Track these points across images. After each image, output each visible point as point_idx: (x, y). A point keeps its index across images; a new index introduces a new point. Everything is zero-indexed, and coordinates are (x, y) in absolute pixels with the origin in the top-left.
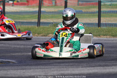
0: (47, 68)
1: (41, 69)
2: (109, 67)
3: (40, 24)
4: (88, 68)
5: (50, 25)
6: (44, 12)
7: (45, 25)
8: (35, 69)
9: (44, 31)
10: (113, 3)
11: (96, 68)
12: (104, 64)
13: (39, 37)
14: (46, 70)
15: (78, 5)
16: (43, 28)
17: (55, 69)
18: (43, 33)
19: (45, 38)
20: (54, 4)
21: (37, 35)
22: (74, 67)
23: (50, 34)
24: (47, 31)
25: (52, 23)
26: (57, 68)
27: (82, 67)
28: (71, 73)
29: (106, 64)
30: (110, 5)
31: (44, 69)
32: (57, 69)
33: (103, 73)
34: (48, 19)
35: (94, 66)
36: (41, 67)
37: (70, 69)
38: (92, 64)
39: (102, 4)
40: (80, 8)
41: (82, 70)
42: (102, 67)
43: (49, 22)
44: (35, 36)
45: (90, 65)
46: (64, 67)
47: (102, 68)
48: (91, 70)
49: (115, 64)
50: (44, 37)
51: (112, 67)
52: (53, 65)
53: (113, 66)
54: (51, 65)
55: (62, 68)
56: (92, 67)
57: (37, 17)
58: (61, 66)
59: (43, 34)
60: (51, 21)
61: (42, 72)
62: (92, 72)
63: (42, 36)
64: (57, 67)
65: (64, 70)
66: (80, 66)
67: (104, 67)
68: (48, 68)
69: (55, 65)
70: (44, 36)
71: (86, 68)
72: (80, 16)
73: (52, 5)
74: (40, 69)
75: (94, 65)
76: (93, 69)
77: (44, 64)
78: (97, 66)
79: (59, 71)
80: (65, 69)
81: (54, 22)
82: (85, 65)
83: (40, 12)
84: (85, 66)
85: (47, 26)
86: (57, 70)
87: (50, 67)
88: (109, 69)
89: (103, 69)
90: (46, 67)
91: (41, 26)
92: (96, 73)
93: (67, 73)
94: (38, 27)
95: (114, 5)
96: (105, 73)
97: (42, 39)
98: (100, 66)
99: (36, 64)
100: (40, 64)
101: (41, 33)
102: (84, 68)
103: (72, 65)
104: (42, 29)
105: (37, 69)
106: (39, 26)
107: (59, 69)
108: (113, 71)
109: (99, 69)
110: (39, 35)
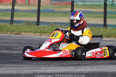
0: (19, 67)
1: (13, 67)
2: (81, 67)
3: (13, 22)
4: (60, 68)
5: (23, 23)
6: (18, 10)
7: (18, 24)
8: (8, 67)
9: (16, 29)
10: (86, 3)
11: (68, 67)
12: (76, 63)
13: (12, 35)
14: (18, 68)
15: (51, 4)
16: (16, 26)
17: (27, 67)
18: (16, 31)
19: (17, 36)
20: (27, 3)
21: (10, 33)
22: (46, 66)
23: (23, 32)
24: (20, 29)
25: (25, 22)
26: (30, 66)
27: (54, 66)
28: (44, 72)
29: (78, 63)
30: (83, 5)
33: (75, 72)
34: (21, 18)
35: (66, 66)
36: (14, 65)
37: (42, 68)
38: (64, 63)
39: (75, 4)
40: (53, 7)
41: (54, 69)
43: (22, 20)
44: (8, 34)
45: (62, 64)
46: (37, 66)
47: (73, 67)
48: (62, 69)
49: (87, 64)
51: (83, 67)
52: (25, 63)
53: (85, 66)
54: (23, 63)
55: (35, 67)
56: (64, 66)
57: (10, 15)
58: (33, 65)
59: (16, 32)
60: (24, 19)
61: (15, 70)
63: (15, 34)
66: (53, 65)
67: (75, 66)
68: (20, 67)
69: (28, 64)
70: (17, 34)
72: (51, 15)
73: (25, 4)
74: (12, 68)
76: (65, 68)
77: (17, 62)
78: (69, 66)
79: (32, 69)
80: (37, 68)
81: (27, 21)
82: (57, 64)
83: (13, 10)
84: (57, 65)
85: (20, 25)
86: (29, 69)
87: (23, 65)
88: (80, 68)
89: (75, 68)
90: (18, 65)
91: (14, 24)
92: (68, 72)
93: (39, 72)
94: (11, 25)
95: (87, 5)
96: (77, 72)
97: (15, 37)
98: (72, 65)
99: (9, 62)
100: (13, 62)
101: (13, 31)
102: (56, 67)
103: (44, 64)
104: (15, 28)
105: (10, 67)
107: (31, 68)
108: (85, 71)
109: (71, 68)
110: (12, 33)
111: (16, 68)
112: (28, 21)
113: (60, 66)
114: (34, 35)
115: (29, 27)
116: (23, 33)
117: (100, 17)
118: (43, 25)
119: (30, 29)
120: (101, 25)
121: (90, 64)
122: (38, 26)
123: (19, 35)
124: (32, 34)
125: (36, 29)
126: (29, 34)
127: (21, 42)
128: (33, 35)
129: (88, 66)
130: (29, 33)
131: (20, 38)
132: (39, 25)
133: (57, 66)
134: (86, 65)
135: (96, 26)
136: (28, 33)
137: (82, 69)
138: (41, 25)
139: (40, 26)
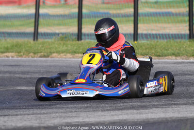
0: (44, 113)
1: (34, 115)
2: (147, 111)
3: (39, 37)
4: (112, 113)
5: (54, 37)
7: (46, 38)
8: (25, 115)
9: (43, 48)
11: (125, 111)
12: (139, 104)
13: (36, 59)
14: (42, 116)
16: (43, 43)
17: (57, 114)
18: (41, 52)
21: (33, 56)
22: (89, 111)
23: (54, 53)
24: (50, 48)
25: (58, 34)
27: (102, 111)
29: (143, 104)
31: (41, 114)
32: (60, 114)
35: (122, 109)
36: (35, 111)
37: (83, 114)
38: (119, 105)
41: (102, 116)
42: (135, 109)
44: (29, 57)
45: (116, 107)
46: (74, 111)
48: (116, 115)
49: (158, 105)
50: (44, 59)
51: (151, 110)
52: (55, 106)
53: (154, 109)
54: (51, 107)
55: (70, 113)
56: (119, 110)
57: (33, 24)
58: (68, 110)
59: (42, 54)
62: (118, 119)
63: (41, 57)
64: (61, 110)
65: (72, 117)
66: (100, 109)
67: (138, 110)
68: (46, 114)
69: (59, 108)
70: (44, 56)
71: (109, 112)
74: (32, 116)
75: (123, 107)
76: (121, 113)
78: (127, 109)
79: (64, 118)
80: (74, 114)
81: (61, 33)
82: (107, 107)
84: (109, 108)
85: (50, 40)
86: (61, 117)
87: (50, 111)
89: (137, 113)
90: (43, 111)
91: (40, 40)
93: (77, 122)
94: (35, 42)
96: (139, 120)
97: (41, 61)
98: (133, 108)
99: (28, 106)
100: (35, 106)
101: (38, 52)
102: (106, 113)
103: (87, 107)
104: (40, 46)
105: (28, 115)
106: (36, 39)
107: (63, 115)
108: (153, 117)
109: (131, 114)
110: (36, 56)
111: (39, 116)
112: (63, 34)
113: (113, 110)
114: (73, 57)
115: (64, 44)
116: (54, 55)
117: (181, 22)
118: (88, 39)
119: (66, 48)
120: (184, 35)
121: (163, 105)
122: (80, 42)
123: (47, 59)
124: (69, 55)
125: (75, 48)
126: (64, 57)
127: (51, 70)
128: (70, 58)
129: (160, 109)
130: (64, 54)
131: (48, 64)
132: (81, 39)
133: (107, 110)
134: (156, 107)
135: (176, 38)
136: (62, 55)
137: (148, 113)
138: (85, 39)
139: (82, 41)
